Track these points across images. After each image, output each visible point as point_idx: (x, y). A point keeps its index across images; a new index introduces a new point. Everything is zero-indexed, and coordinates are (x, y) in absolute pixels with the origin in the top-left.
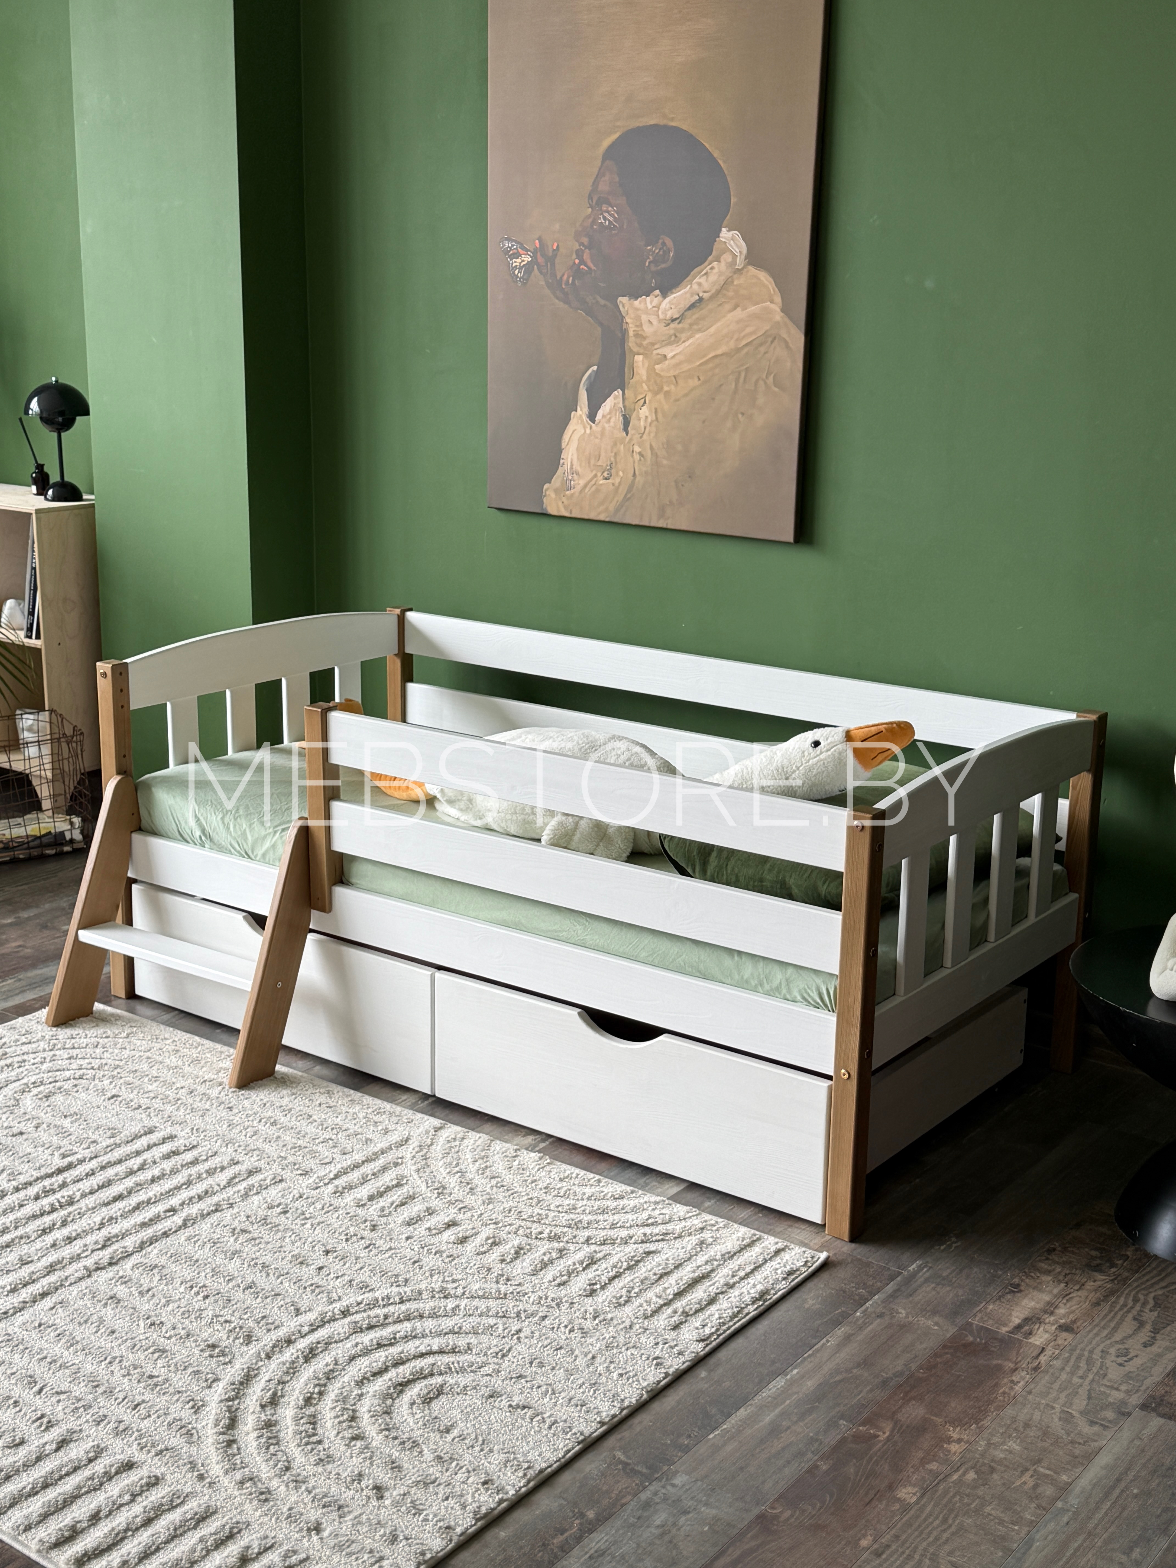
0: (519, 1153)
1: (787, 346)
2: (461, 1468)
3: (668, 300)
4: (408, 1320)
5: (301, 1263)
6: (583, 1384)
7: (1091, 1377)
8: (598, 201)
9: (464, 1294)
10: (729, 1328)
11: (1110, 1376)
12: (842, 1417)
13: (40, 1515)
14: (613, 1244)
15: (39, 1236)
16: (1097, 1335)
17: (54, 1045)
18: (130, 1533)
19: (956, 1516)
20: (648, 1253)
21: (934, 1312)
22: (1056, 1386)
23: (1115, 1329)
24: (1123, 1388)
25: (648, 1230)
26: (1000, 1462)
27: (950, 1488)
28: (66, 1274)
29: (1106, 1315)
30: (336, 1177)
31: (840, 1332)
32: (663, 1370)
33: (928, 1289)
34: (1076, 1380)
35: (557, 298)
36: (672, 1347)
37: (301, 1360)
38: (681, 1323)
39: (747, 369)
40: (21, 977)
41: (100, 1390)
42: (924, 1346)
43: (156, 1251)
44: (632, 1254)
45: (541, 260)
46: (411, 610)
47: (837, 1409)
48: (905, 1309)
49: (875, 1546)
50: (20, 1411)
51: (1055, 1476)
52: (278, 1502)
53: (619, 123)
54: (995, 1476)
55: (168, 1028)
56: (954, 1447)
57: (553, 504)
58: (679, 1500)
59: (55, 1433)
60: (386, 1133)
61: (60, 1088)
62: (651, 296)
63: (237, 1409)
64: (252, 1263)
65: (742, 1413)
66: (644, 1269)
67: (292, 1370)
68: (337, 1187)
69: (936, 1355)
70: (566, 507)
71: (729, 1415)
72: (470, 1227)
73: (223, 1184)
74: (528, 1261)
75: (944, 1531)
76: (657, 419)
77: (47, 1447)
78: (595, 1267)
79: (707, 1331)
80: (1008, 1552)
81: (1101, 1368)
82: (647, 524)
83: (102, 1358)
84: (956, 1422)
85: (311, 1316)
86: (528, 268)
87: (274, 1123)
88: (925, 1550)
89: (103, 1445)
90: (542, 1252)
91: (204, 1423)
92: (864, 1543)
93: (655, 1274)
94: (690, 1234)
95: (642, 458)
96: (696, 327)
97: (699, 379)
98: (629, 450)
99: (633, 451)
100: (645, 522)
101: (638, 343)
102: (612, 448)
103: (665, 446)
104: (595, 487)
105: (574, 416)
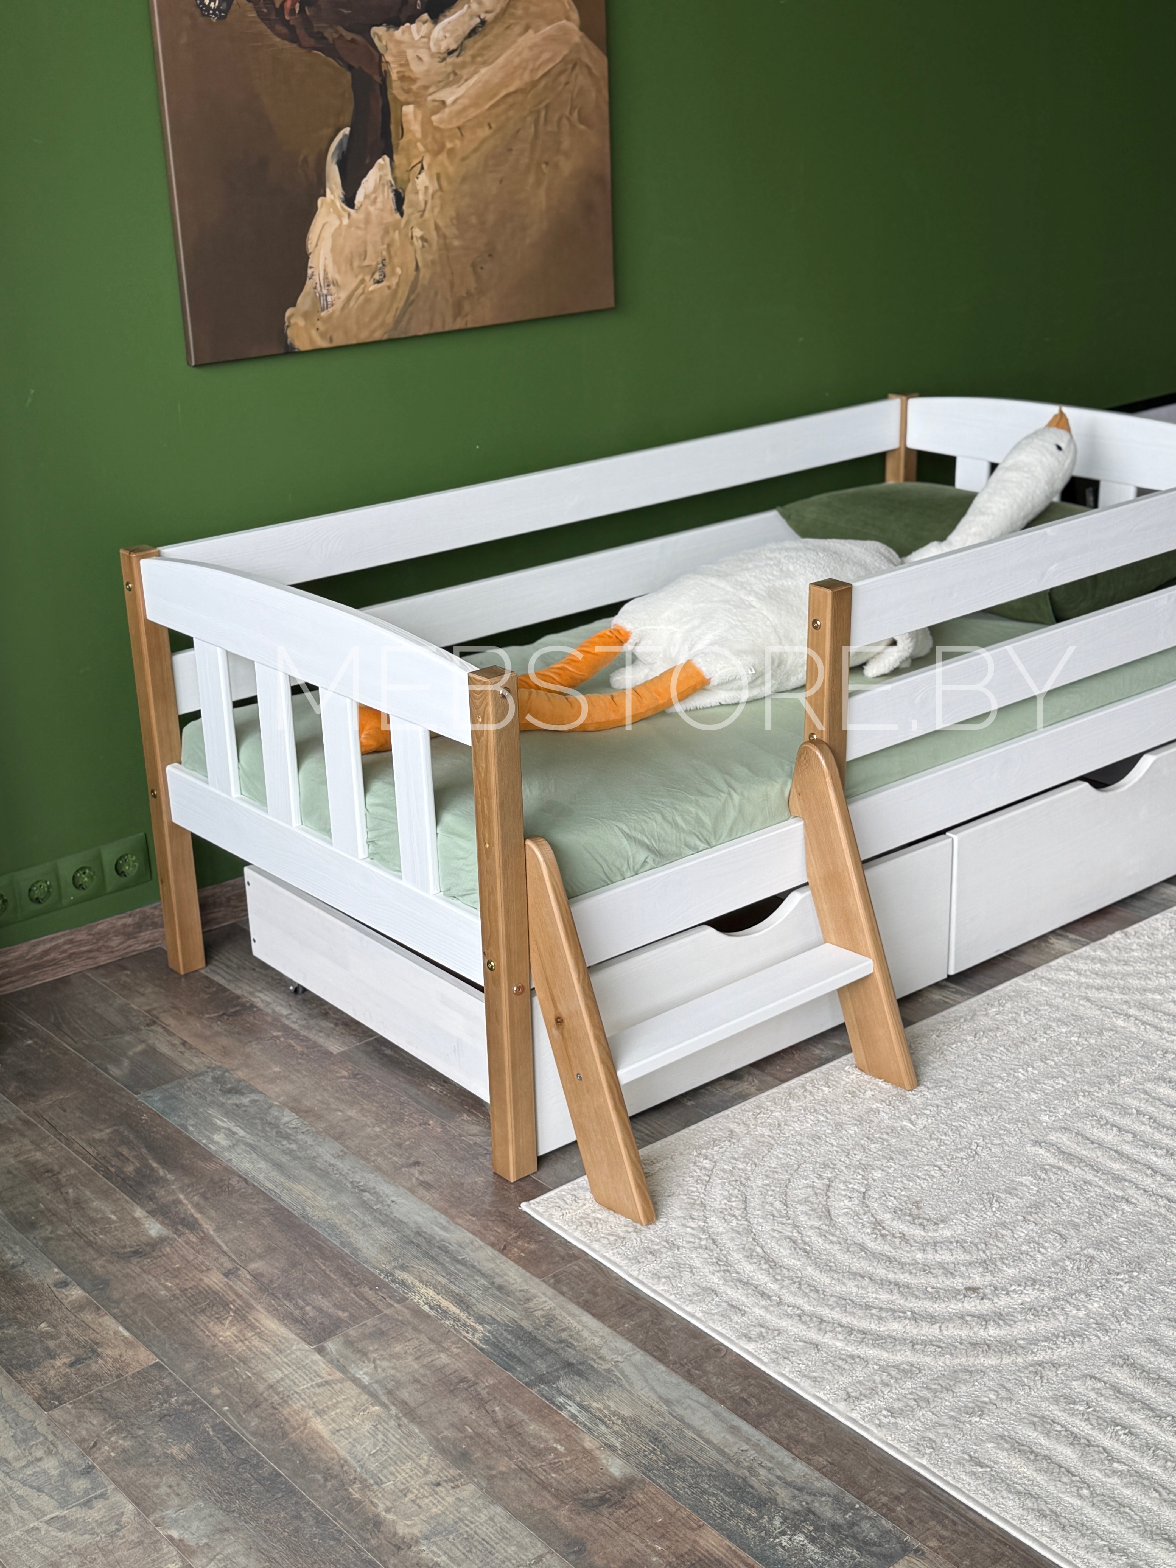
3: (440, 25)
57: (304, 335)
62: (418, 22)
95: (426, 244)
96: (480, 60)
97: (490, 127)
98: (407, 235)
99: (412, 238)
100: (438, 328)
101: (406, 88)
102: (383, 238)
103: (455, 222)
104: (362, 298)
105: (322, 204)
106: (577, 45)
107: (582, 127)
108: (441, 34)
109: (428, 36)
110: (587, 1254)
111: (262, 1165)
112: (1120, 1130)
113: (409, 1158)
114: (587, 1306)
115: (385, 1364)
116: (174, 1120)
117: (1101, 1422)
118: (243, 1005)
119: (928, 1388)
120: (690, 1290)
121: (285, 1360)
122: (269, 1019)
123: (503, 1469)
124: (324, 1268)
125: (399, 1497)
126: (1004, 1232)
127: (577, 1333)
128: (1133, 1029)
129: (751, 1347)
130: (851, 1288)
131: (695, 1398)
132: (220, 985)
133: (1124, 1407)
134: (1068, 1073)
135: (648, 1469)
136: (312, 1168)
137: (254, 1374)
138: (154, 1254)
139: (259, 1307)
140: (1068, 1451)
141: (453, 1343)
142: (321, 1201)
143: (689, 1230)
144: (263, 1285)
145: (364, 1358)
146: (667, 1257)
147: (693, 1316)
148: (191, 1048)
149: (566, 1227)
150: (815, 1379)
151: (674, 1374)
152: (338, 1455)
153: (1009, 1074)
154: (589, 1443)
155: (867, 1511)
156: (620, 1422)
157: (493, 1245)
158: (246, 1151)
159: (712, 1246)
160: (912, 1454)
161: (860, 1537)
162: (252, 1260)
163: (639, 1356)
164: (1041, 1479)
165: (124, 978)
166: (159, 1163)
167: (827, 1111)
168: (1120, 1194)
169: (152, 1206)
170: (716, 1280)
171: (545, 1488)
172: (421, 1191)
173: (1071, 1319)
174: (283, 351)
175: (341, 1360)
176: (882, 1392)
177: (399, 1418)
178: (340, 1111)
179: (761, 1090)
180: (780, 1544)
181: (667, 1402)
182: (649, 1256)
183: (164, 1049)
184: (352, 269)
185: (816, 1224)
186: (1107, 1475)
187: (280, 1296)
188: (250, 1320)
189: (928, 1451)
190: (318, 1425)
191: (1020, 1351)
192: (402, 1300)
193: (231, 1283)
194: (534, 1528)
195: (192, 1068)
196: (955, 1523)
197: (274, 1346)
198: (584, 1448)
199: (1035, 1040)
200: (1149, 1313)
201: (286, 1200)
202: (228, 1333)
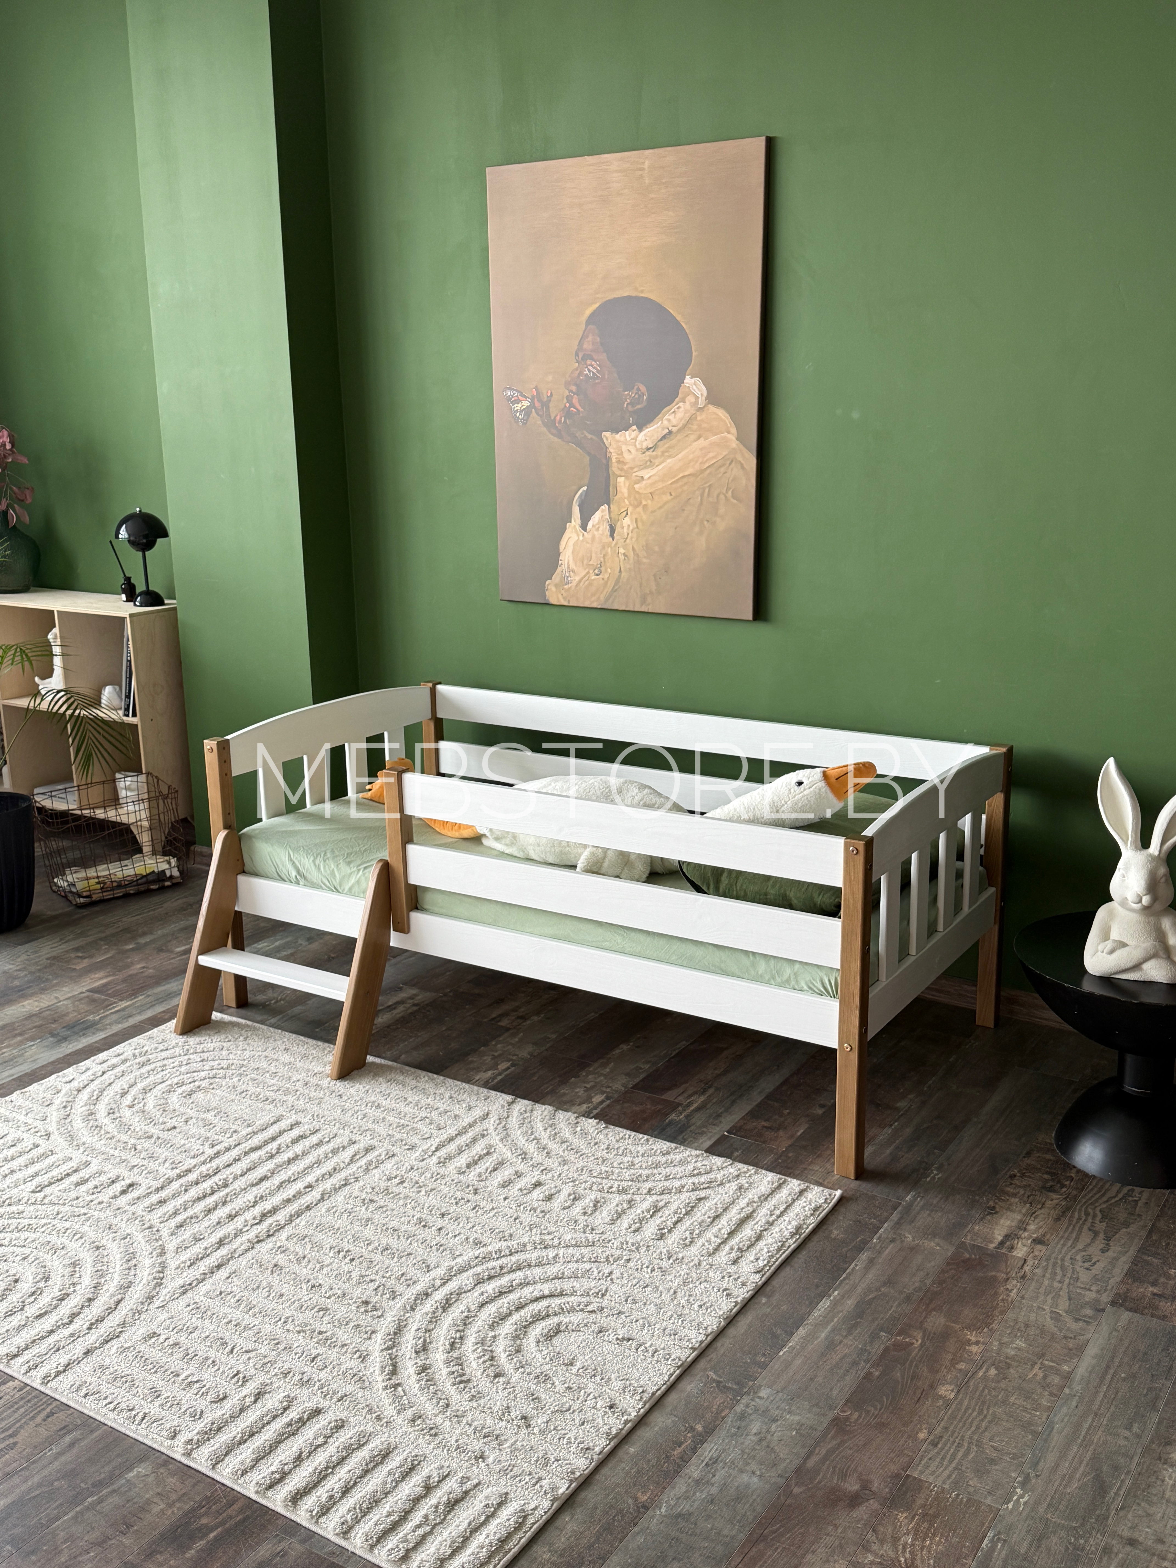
0: (579, 1120)
1: (742, 467)
2: (589, 1395)
3: (643, 433)
4: (520, 1269)
5: (424, 1226)
6: (672, 1316)
7: (1067, 1281)
8: (583, 358)
9: (560, 1243)
10: (777, 1260)
11: (1082, 1279)
12: (882, 1329)
13: (253, 1460)
14: (670, 1193)
15: (206, 1216)
16: (1064, 1245)
17: (188, 1050)
18: (330, 1470)
19: (988, 1408)
20: (700, 1200)
21: (934, 1235)
22: (1042, 1290)
23: (1077, 1239)
24: (1094, 1288)
25: (696, 1180)
26: (1013, 1358)
27: (978, 1383)
28: (234, 1247)
29: (1067, 1228)
30: (437, 1149)
31: (864, 1256)
32: (733, 1300)
33: (925, 1215)
34: (1056, 1284)
35: (552, 434)
36: (736, 1280)
37: (440, 1310)
38: (738, 1258)
39: (710, 486)
40: (149, 993)
41: (281, 1347)
42: (933, 1264)
43: (303, 1223)
44: (687, 1201)
45: (537, 404)
46: (440, 683)
47: (876, 1323)
48: (910, 1234)
49: (931, 1438)
50: (219, 1369)
51: (1058, 1367)
52: (446, 1436)
53: (598, 296)
54: (1011, 1370)
55: (276, 1031)
56: (974, 1349)
57: (554, 596)
58: (767, 1410)
59: (251, 1388)
60: (470, 1109)
61: (199, 1087)
62: (630, 431)
63: (396, 1356)
64: (384, 1228)
65: (802, 1332)
66: (699, 1214)
67: (434, 1319)
68: (439, 1158)
69: (943, 1271)
70: (565, 598)
71: (792, 1334)
72: (553, 1186)
73: (347, 1161)
74: (605, 1212)
75: (982, 1420)
76: (637, 527)
77: (247, 1400)
78: (660, 1214)
79: (761, 1263)
80: (1036, 1435)
81: (1073, 1273)
82: (632, 609)
83: (277, 1319)
84: (971, 1327)
85: (440, 1272)
86: (527, 411)
87: (378, 1107)
88: (971, 1438)
89: (292, 1395)
90: (615, 1204)
91: (371, 1370)
92: (922, 1436)
93: (709, 1217)
94: (729, 1182)
95: (626, 558)
96: (667, 454)
97: (671, 495)
98: (615, 551)
99: (619, 553)
101: (620, 467)
102: (601, 550)
103: (645, 548)
104: (588, 582)
105: (569, 527)
108: (644, 438)
184: (583, 565)
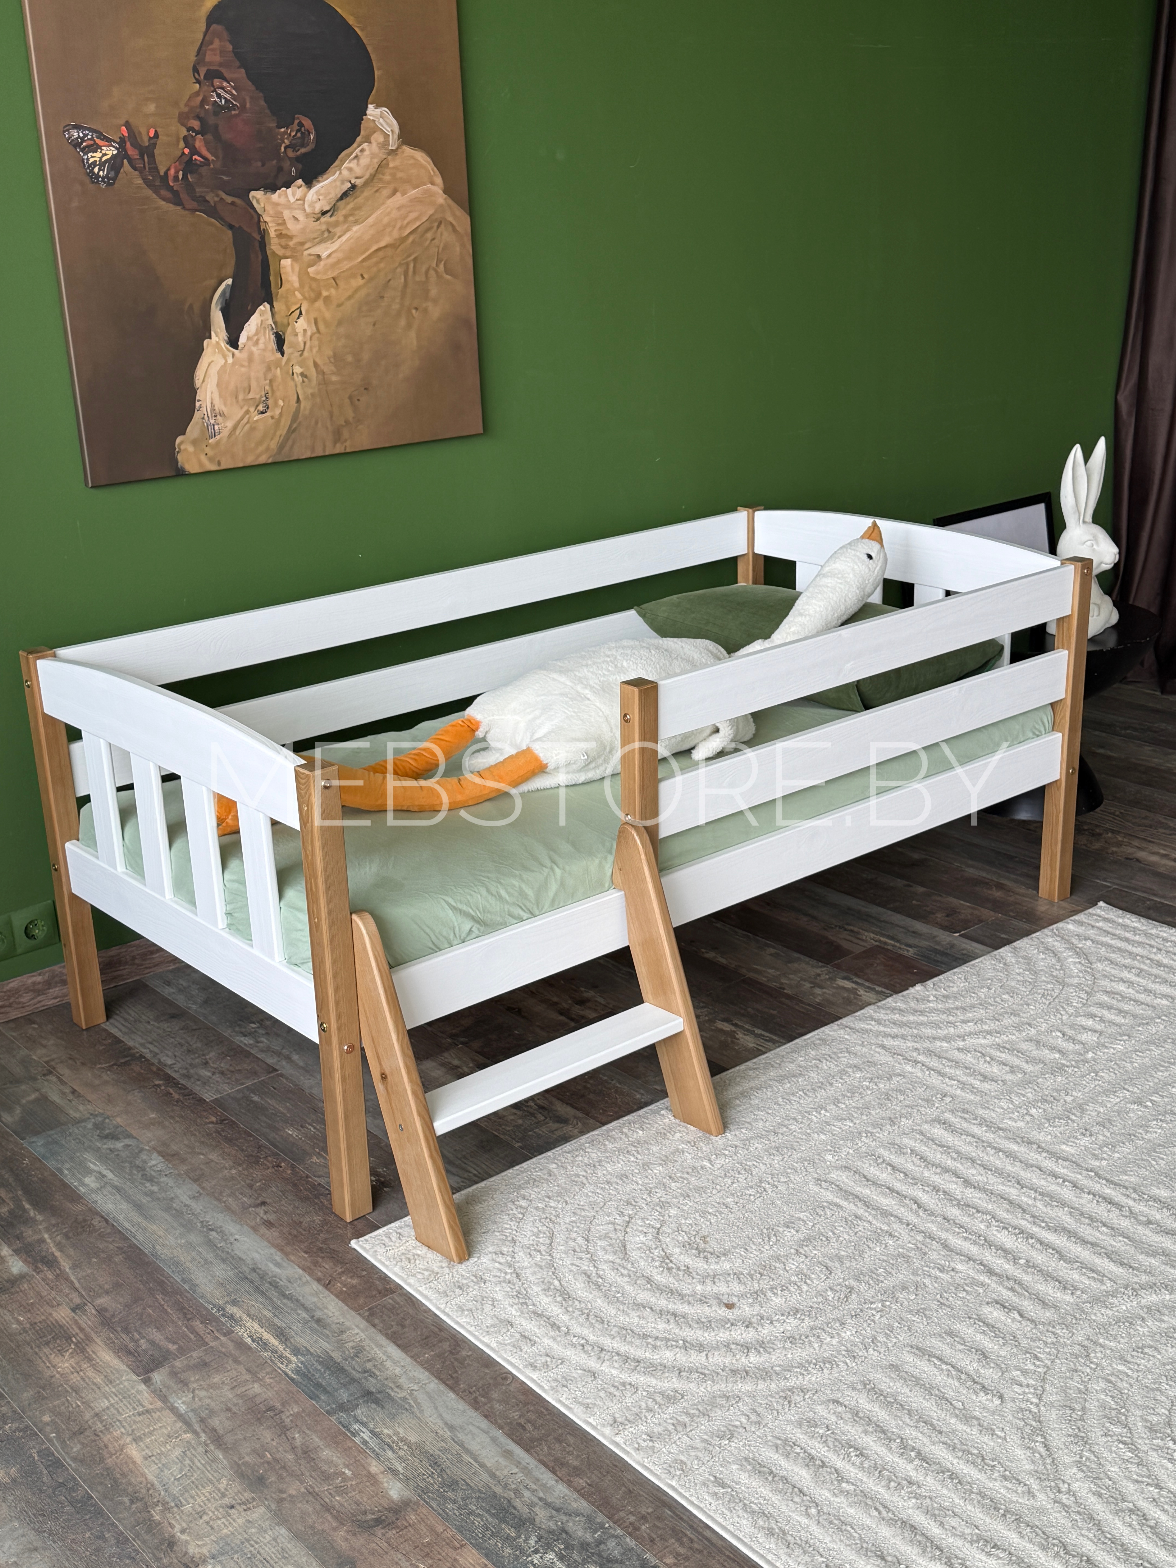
1: (454, 230)
57: (193, 459)
62: (293, 187)
76: (318, 331)
95: (305, 380)
96: (352, 218)
97: (363, 277)
98: (288, 373)
99: (293, 374)
100: (318, 452)
101: (283, 244)
102: (265, 375)
103: (332, 360)
104: (248, 426)
105: (208, 345)
106: (441, 206)
107: (448, 277)
108: (315, 198)
109: (303, 199)
110: (402, 1288)
111: (124, 1206)
112: (893, 1168)
113: (257, 1198)
114: (394, 1338)
115: (202, 1394)
116: (52, 1164)
117: (837, 1444)
118: (133, 1055)
119: (687, 1414)
120: (490, 1322)
121: (114, 1390)
122: (154, 1069)
123: (294, 1493)
124: (163, 1303)
125: (195, 1519)
126: (777, 1265)
127: (382, 1363)
128: (919, 1074)
129: (535, 1375)
130: (633, 1319)
131: (477, 1424)
132: (116, 1037)
133: (860, 1430)
134: (855, 1115)
135: (425, 1491)
136: (168, 1209)
137: (83, 1403)
138: (13, 1290)
139: (98, 1340)
140: (804, 1472)
141: (267, 1373)
142: (171, 1240)
143: (497, 1265)
144: (105, 1319)
145: (185, 1388)
146: (474, 1291)
147: (488, 1346)
148: (79, 1096)
149: (387, 1263)
150: (587, 1406)
151: (462, 1402)
152: (146, 1479)
153: (803, 1117)
154: (375, 1467)
155: (615, 1530)
156: (406, 1447)
157: (319, 1280)
158: (111, 1193)
159: (515, 1280)
160: (663, 1476)
161: (605, 1555)
162: (100, 1296)
163: (434, 1385)
164: (775, 1499)
165: (30, 1031)
166: (31, 1204)
167: (638, 1152)
168: (885, 1228)
169: (18, 1244)
170: (514, 1312)
171: (328, 1510)
172: (263, 1230)
173: (824, 1346)
174: (173, 473)
175: (164, 1390)
176: (646, 1417)
177: (207, 1445)
178: (203, 1154)
179: (582, 1133)
180: (532, 1562)
181: (452, 1428)
182: (457, 1290)
183: (55, 1097)
184: (237, 402)
185: (611, 1258)
186: (835, 1495)
187: (119, 1329)
188: (88, 1353)
189: (678, 1473)
190: (134, 1452)
191: (774, 1377)
192: (228, 1333)
193: (77, 1318)
194: (312, 1548)
195: (77, 1115)
196: (692, 1541)
197: (106, 1377)
198: (369, 1473)
199: (831, 1084)
200: (894, 1340)
201: (140, 1238)
202: (66, 1365)
